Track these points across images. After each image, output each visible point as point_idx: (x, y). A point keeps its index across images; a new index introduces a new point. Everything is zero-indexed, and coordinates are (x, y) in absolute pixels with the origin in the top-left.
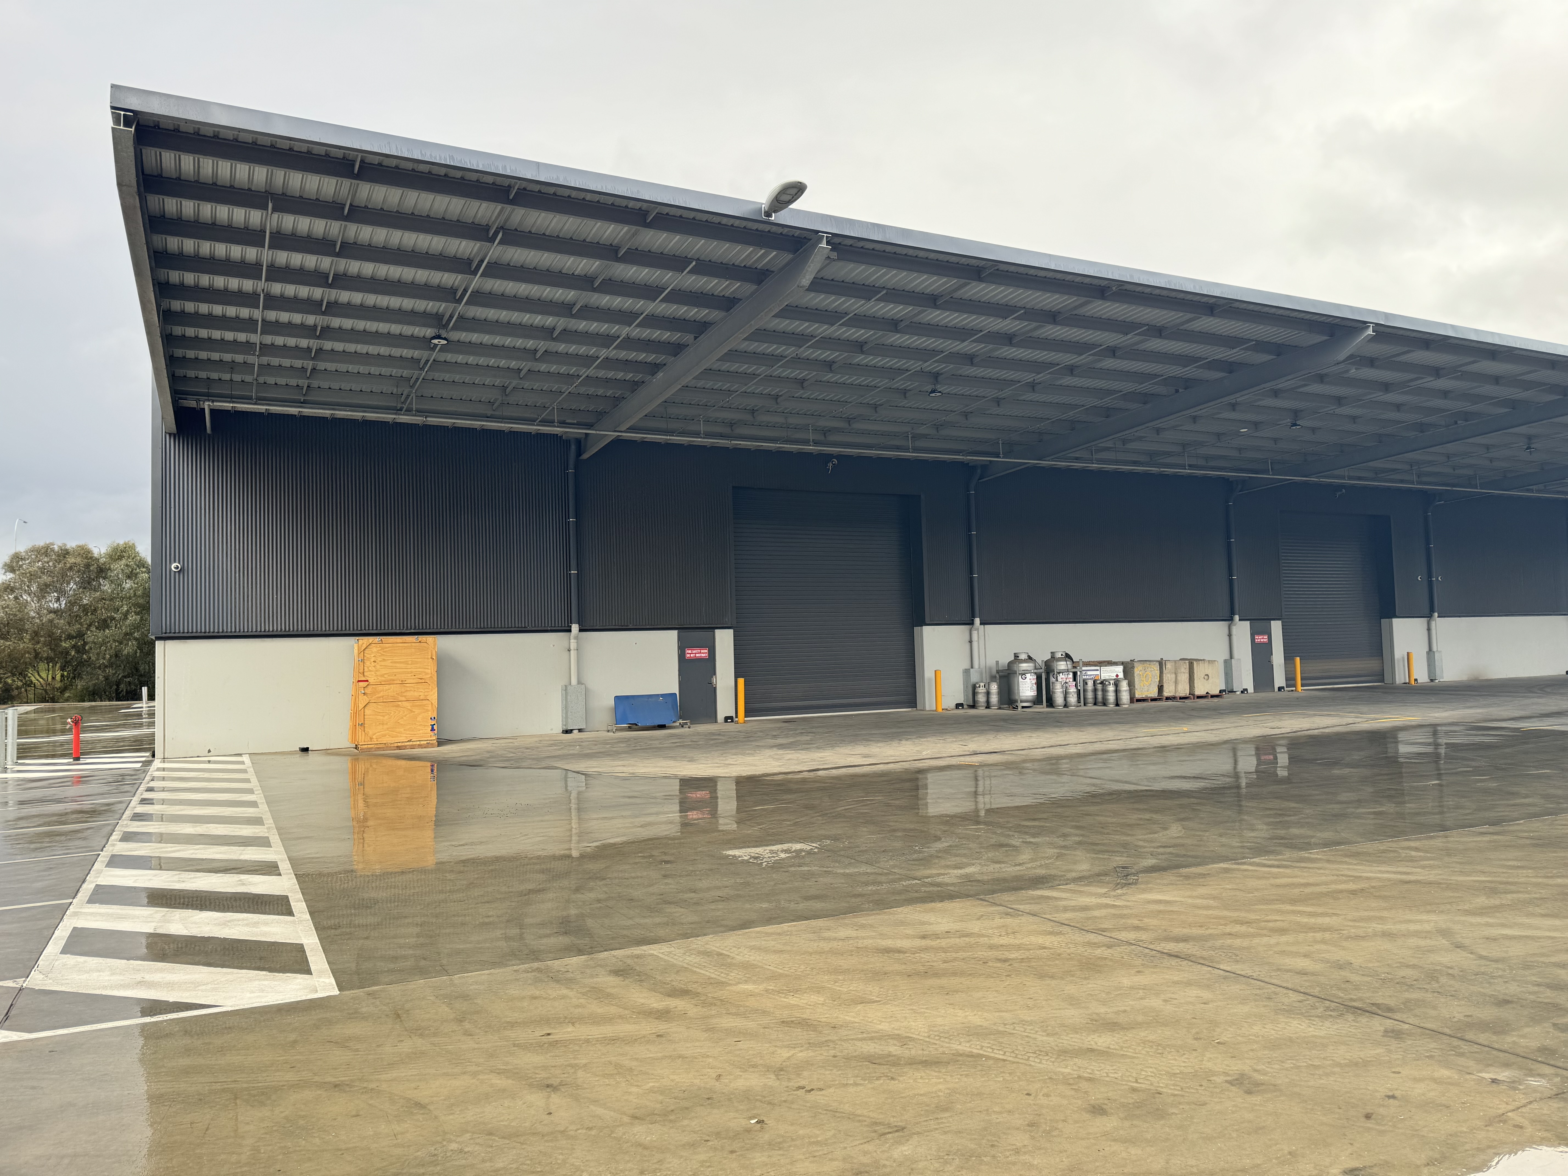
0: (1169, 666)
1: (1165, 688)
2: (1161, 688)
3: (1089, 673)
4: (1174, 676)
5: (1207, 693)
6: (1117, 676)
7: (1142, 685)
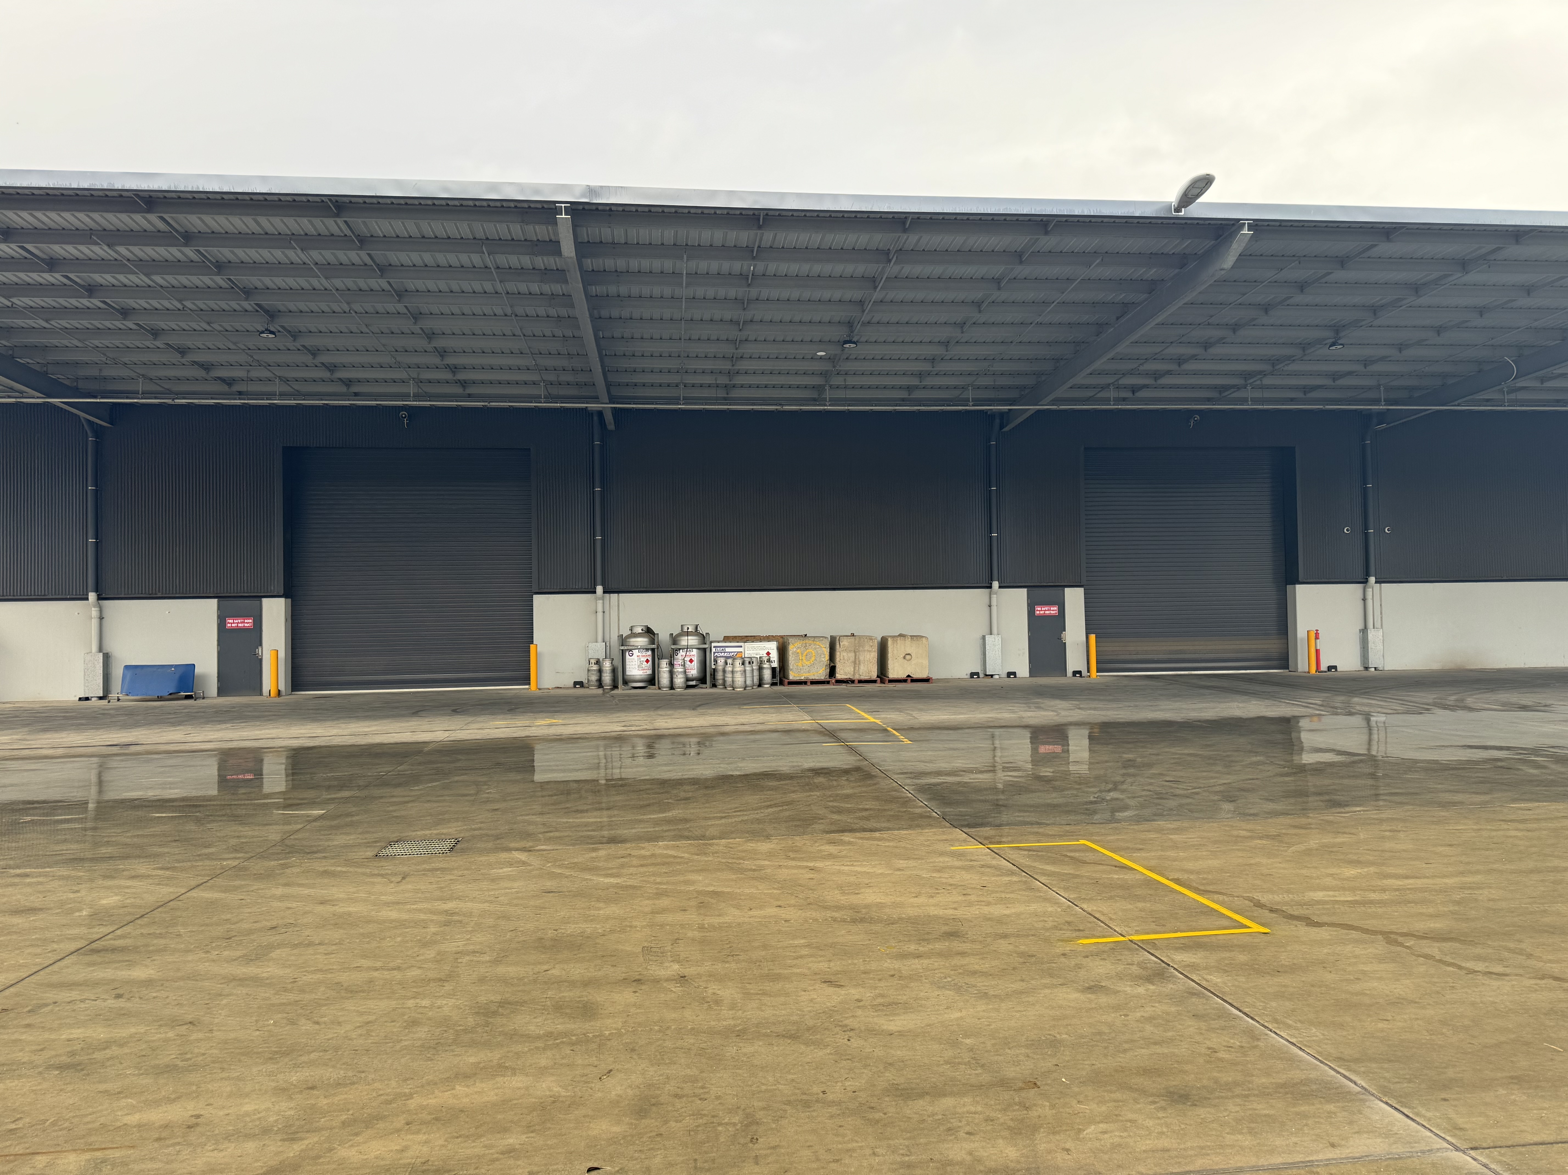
0: (845, 642)
1: (838, 670)
2: (832, 671)
3: (728, 650)
4: (852, 655)
5: (909, 676)
6: (768, 654)
7: (800, 664)
